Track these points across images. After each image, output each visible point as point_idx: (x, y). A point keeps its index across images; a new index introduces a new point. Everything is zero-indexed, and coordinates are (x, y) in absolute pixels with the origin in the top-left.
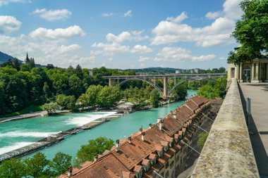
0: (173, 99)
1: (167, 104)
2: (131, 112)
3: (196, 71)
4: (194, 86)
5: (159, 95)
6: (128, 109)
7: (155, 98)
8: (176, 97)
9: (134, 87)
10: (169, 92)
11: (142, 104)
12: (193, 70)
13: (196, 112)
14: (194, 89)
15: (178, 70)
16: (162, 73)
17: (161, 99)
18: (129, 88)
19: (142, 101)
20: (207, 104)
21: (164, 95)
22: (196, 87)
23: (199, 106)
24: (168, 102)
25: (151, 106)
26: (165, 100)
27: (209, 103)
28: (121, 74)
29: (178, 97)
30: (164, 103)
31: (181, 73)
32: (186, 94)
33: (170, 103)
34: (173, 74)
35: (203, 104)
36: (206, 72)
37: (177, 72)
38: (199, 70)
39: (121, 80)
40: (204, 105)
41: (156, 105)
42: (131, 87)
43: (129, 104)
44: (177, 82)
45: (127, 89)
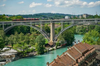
0: (60, 45)
1: (53, 49)
2: (14, 60)
3: (85, 16)
4: (82, 31)
5: (44, 41)
6: (11, 57)
7: (40, 44)
8: (63, 42)
9: (19, 33)
10: (56, 38)
11: (26, 51)
12: (82, 15)
13: (79, 61)
14: (82, 34)
15: (67, 15)
16: (52, 18)
17: (47, 45)
18: (14, 34)
19: (26, 48)
20: (91, 51)
21: (50, 41)
22: (83, 32)
23: (83, 54)
24: (55, 48)
25: (36, 53)
26: (52, 46)
27: (94, 49)
28: (7, 19)
29: (65, 43)
30: (51, 49)
31: (71, 18)
32: (73, 39)
33: (57, 49)
34: (63, 20)
35: (88, 51)
36: (93, 17)
37: (66, 17)
38: (87, 15)
39: (6, 26)
40: (88, 53)
41: (42, 52)
42: (16, 33)
43: (13, 51)
44: (64, 27)
45: (12, 35)
